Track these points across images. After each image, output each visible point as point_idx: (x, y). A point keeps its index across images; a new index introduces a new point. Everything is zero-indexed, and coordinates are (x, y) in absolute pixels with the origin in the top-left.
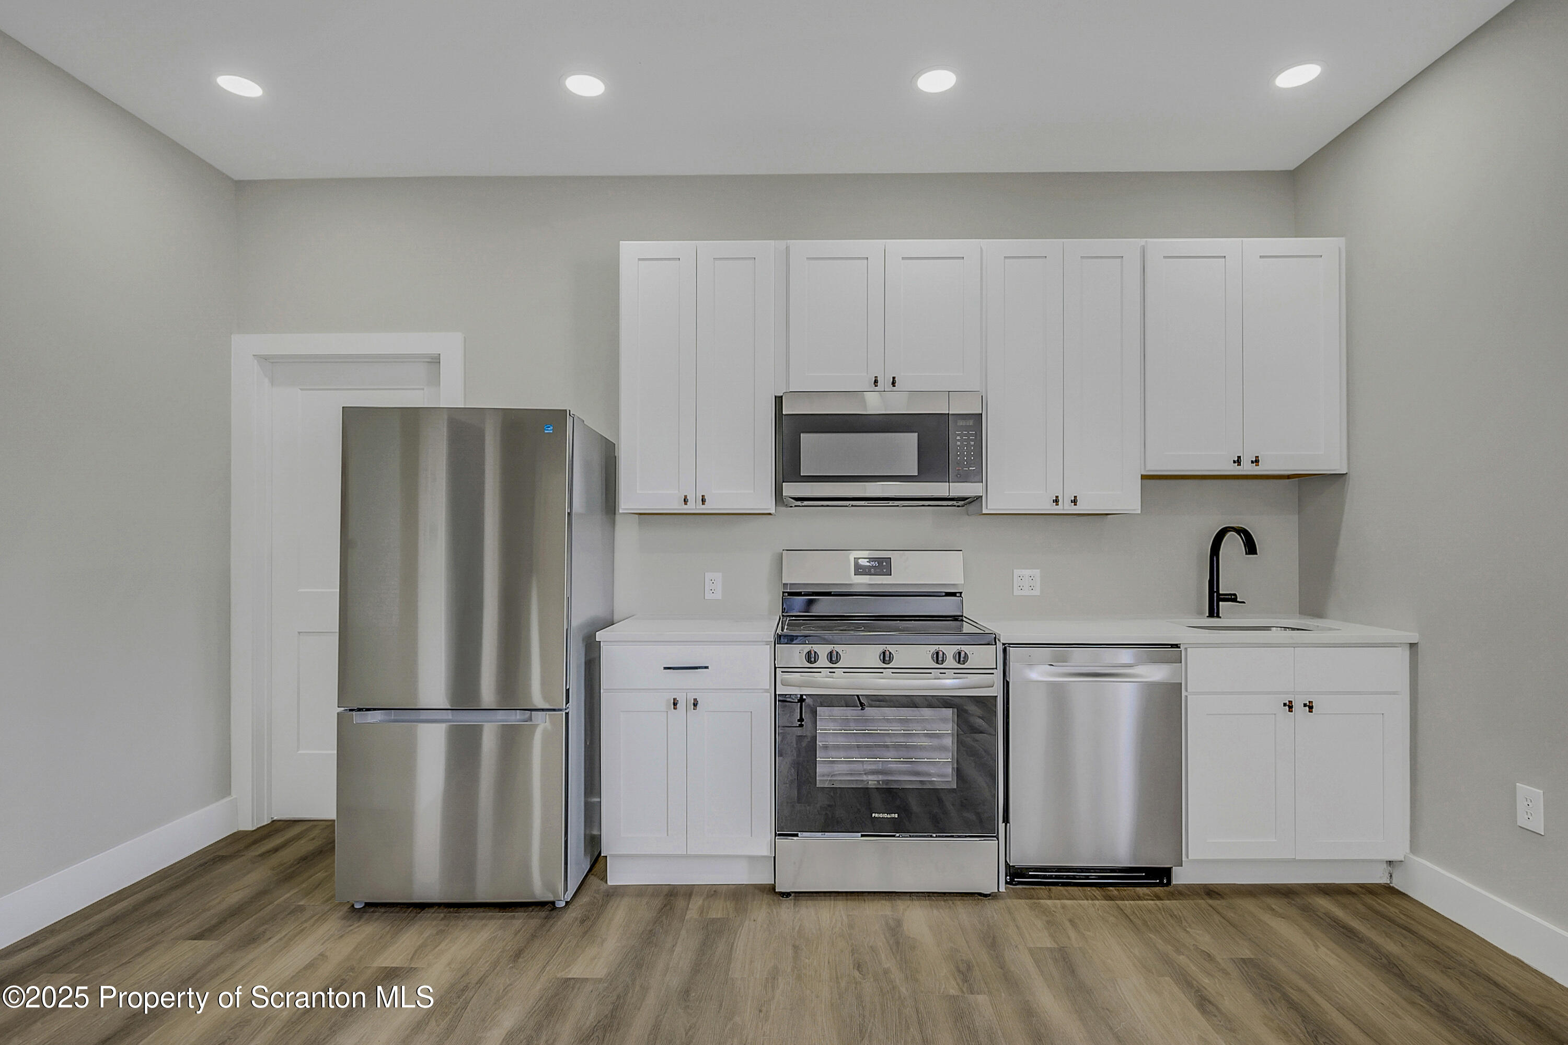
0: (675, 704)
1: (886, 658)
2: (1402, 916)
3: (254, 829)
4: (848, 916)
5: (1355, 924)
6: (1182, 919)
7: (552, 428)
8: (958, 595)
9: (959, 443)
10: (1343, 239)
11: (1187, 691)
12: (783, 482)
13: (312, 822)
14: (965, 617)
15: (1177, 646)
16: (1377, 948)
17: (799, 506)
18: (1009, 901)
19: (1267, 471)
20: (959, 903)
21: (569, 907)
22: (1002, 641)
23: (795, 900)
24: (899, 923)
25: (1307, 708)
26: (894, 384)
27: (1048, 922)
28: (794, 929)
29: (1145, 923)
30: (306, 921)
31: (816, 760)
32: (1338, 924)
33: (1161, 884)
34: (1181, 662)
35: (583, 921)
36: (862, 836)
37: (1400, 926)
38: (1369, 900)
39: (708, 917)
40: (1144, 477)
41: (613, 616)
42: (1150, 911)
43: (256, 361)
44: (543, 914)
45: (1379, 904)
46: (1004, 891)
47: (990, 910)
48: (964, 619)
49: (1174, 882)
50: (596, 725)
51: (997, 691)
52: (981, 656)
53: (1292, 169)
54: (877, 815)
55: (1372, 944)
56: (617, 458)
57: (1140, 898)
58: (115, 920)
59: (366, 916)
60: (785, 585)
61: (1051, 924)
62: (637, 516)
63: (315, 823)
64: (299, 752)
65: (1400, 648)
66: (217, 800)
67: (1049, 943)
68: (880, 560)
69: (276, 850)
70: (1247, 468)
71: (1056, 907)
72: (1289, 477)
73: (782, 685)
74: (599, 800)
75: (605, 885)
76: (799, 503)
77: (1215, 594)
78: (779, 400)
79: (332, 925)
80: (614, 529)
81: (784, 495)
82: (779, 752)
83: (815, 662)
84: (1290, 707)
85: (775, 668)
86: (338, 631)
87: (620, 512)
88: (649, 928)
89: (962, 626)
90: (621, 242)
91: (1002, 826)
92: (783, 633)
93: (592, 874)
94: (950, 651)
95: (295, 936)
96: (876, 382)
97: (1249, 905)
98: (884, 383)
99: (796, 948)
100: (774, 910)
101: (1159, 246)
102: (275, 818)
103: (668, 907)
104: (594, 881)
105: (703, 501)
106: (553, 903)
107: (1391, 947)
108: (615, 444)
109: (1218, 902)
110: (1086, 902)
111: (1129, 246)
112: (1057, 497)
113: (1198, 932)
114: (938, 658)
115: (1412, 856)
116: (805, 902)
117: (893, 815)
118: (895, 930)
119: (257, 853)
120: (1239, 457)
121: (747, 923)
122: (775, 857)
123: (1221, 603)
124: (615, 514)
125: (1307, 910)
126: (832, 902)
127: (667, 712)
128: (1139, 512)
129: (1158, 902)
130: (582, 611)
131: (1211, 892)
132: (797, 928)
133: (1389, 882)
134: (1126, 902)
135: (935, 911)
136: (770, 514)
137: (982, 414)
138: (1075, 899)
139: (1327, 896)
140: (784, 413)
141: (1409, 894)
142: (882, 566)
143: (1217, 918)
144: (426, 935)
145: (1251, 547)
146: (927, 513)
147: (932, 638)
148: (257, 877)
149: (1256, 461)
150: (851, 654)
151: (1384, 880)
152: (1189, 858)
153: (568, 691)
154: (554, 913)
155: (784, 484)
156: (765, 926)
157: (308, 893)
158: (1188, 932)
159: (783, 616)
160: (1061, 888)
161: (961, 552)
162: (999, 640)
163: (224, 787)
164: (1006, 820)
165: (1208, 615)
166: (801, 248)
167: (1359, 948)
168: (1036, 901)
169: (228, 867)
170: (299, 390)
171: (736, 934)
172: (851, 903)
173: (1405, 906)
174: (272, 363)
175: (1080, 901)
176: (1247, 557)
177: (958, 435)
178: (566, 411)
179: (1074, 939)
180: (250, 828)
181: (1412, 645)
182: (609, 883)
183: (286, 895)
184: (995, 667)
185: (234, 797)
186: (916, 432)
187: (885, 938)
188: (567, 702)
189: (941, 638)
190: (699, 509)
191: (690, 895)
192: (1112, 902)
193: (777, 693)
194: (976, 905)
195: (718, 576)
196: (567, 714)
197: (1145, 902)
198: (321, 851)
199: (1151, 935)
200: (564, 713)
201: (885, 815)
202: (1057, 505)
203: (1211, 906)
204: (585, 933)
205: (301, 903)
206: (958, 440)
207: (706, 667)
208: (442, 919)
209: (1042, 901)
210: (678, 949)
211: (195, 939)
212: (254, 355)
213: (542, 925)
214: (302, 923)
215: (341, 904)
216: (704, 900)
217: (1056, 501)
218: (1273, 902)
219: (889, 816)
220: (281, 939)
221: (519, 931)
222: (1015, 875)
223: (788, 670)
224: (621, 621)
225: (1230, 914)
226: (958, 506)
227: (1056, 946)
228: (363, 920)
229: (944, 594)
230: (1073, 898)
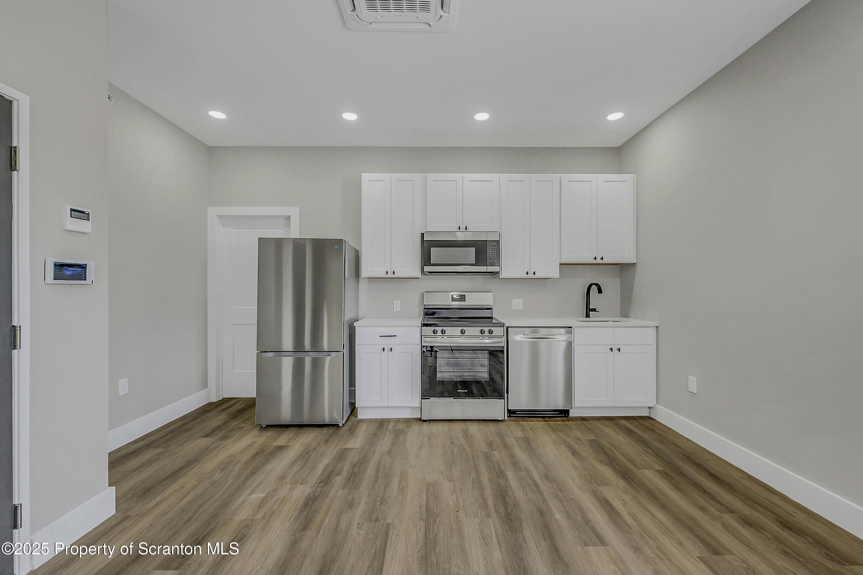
0: (384, 350)
1: (463, 332)
2: (651, 426)
3: (216, 401)
4: (448, 427)
5: (634, 429)
6: (571, 428)
7: (338, 246)
8: (491, 309)
9: (491, 251)
10: (635, 175)
11: (574, 344)
12: (424, 266)
13: (239, 399)
14: (494, 318)
15: (571, 327)
16: (639, 436)
17: (430, 275)
18: (508, 422)
19: (606, 262)
20: (490, 423)
21: (344, 426)
22: (506, 326)
23: (429, 423)
24: (467, 430)
25: (618, 351)
26: (466, 229)
27: (522, 429)
28: (428, 432)
29: (558, 429)
30: (245, 431)
31: (436, 371)
32: (627, 429)
33: (565, 416)
34: (572, 333)
35: (349, 431)
36: (454, 399)
37: (649, 429)
38: (640, 421)
39: (397, 428)
40: (560, 264)
41: (358, 318)
42: (560, 425)
43: (217, 218)
44: (334, 428)
45: (644, 422)
46: (507, 419)
47: (501, 425)
48: (493, 318)
49: (570, 416)
50: (353, 357)
51: (504, 344)
52: (498, 331)
53: (618, 146)
54: (459, 391)
55: (638, 434)
56: (360, 256)
57: (557, 421)
58: (172, 432)
59: (267, 430)
60: (425, 305)
61: (523, 429)
62: (367, 279)
63: (240, 399)
64: (234, 371)
65: (652, 328)
66: (203, 390)
67: (522, 436)
68: (461, 296)
69: (227, 408)
70: (599, 261)
71: (525, 424)
72: (616, 264)
73: (424, 342)
74: (354, 388)
75: (357, 419)
76: (430, 274)
77: (588, 309)
78: (423, 234)
79: (255, 432)
80: (358, 283)
81: (424, 271)
82: (422, 373)
83: (436, 333)
84: (611, 349)
85: (421, 336)
86: (257, 323)
87: (362, 277)
88: (374, 432)
89: (492, 321)
90: (362, 174)
91: (506, 395)
92: (424, 323)
93: (352, 415)
94: (486, 329)
95: (242, 436)
96: (459, 228)
97: (597, 423)
98: (463, 229)
99: (429, 438)
100: (421, 426)
101: (566, 177)
102: (224, 397)
103: (381, 426)
104: (353, 418)
105: (394, 273)
106: (338, 425)
107: (644, 435)
108: (359, 251)
109: (586, 422)
110: (537, 422)
111: (555, 177)
112: (528, 272)
113: (576, 431)
114: (482, 332)
115: (657, 405)
116: (432, 423)
117: (465, 391)
118: (466, 433)
119: (220, 409)
120: (596, 257)
121: (411, 430)
122: (421, 407)
123: (590, 312)
124: (359, 278)
125: (618, 425)
126: (443, 423)
127: (381, 353)
128: (559, 277)
129: (563, 422)
130: (348, 315)
131: (583, 419)
132: (429, 432)
133: (649, 415)
134: (552, 422)
135: (481, 426)
136: (419, 278)
137: (499, 240)
138: (533, 422)
139: (625, 420)
140: (425, 240)
141: (656, 419)
142: (462, 298)
143: (584, 427)
144: (291, 435)
145: (600, 291)
146: (479, 277)
147: (479, 325)
148: (223, 417)
149: (602, 259)
150: (449, 330)
151: (648, 415)
152: (575, 406)
153: (344, 344)
154: (338, 428)
155: (424, 267)
156: (418, 431)
157: (243, 422)
158: (573, 432)
159: (424, 317)
160: (528, 418)
161: (492, 293)
162: (505, 325)
163: (205, 384)
164: (507, 393)
165: (585, 316)
166: (431, 176)
167: (633, 436)
168: (518, 422)
169: (209, 414)
170: (234, 229)
171: (407, 434)
172: (450, 424)
173: (653, 423)
174: (223, 218)
175: (535, 422)
176: (599, 295)
177: (491, 248)
178: (343, 239)
179: (531, 434)
180: (215, 401)
181: (657, 327)
182: (358, 418)
183: (235, 423)
184: (503, 335)
185: (209, 388)
186: (474, 247)
187: (462, 434)
188: (343, 349)
189: (483, 325)
190: (392, 276)
191: (389, 422)
192: (546, 422)
193: (422, 345)
194: (496, 424)
195: (399, 302)
196: (343, 353)
197: (558, 422)
198: (245, 409)
199: (559, 433)
200: (342, 353)
201: (463, 391)
202: (528, 275)
203: (582, 423)
204: (350, 434)
205: (242, 425)
206: (490, 250)
207: (396, 336)
208: (296, 430)
209: (520, 422)
210: (386, 438)
211: (205, 437)
212: (216, 215)
213: (334, 432)
214: (243, 432)
215: (257, 425)
216: (394, 423)
217: (527, 273)
218: (605, 422)
219: (464, 391)
220: (237, 437)
221: (326, 434)
222: (511, 413)
223: (426, 337)
224: (361, 319)
225: (589, 426)
226: (491, 275)
227: (524, 436)
228: (266, 431)
229: (485, 309)
230: (532, 421)
